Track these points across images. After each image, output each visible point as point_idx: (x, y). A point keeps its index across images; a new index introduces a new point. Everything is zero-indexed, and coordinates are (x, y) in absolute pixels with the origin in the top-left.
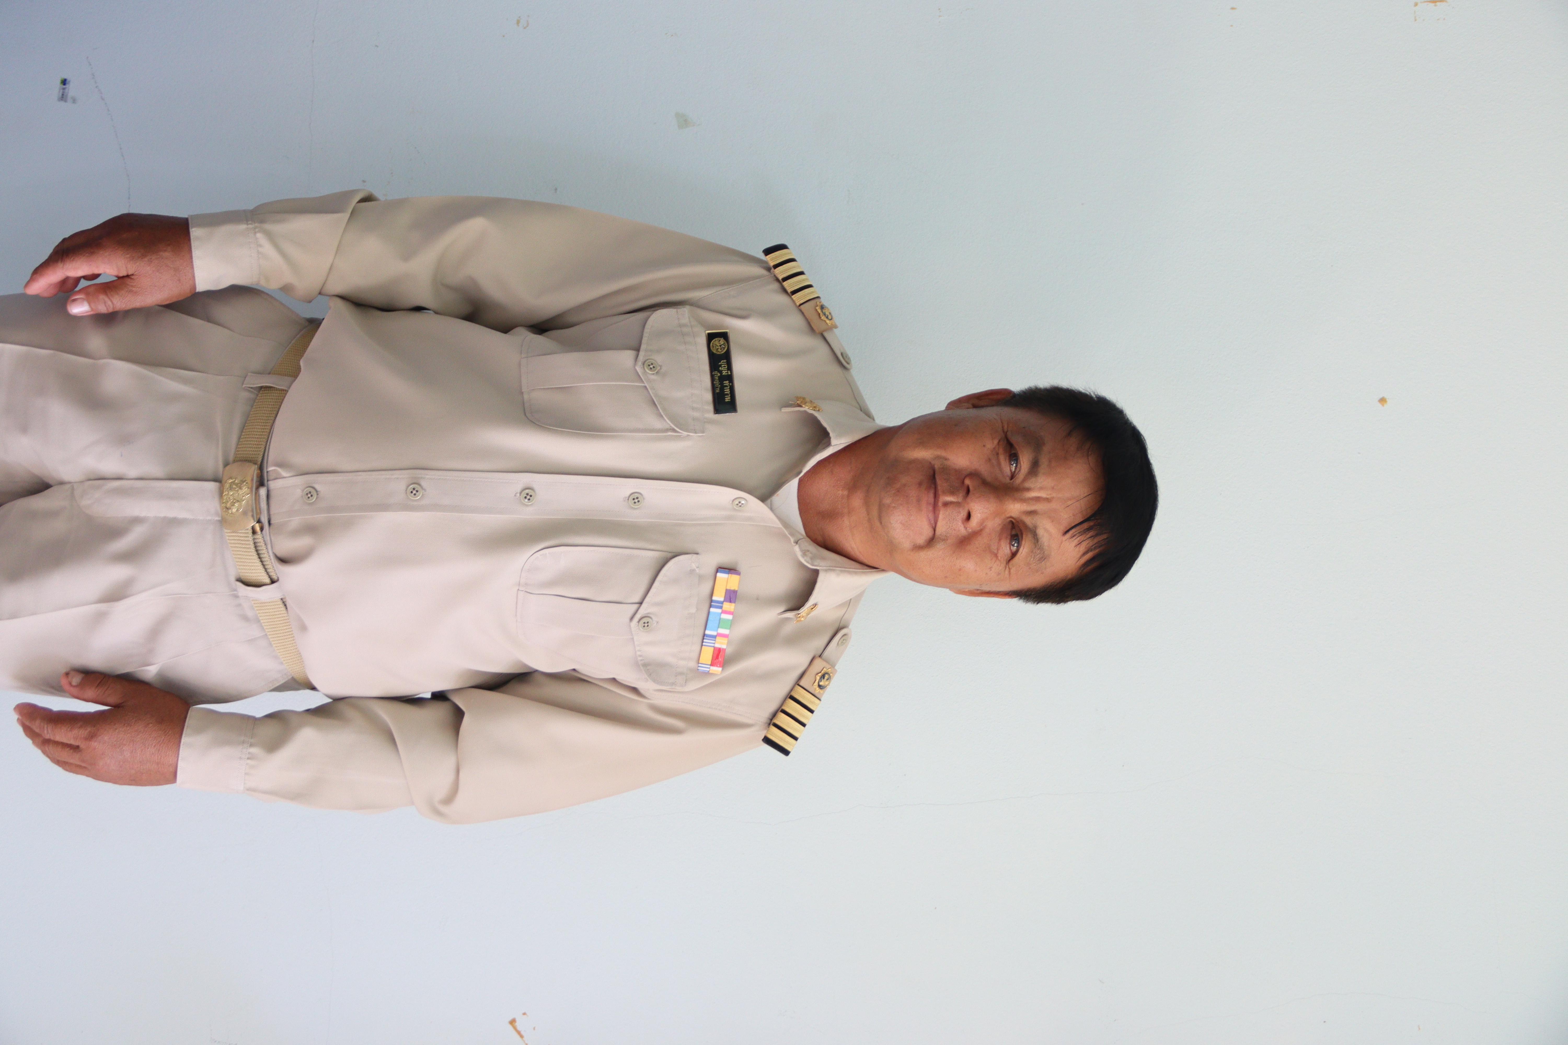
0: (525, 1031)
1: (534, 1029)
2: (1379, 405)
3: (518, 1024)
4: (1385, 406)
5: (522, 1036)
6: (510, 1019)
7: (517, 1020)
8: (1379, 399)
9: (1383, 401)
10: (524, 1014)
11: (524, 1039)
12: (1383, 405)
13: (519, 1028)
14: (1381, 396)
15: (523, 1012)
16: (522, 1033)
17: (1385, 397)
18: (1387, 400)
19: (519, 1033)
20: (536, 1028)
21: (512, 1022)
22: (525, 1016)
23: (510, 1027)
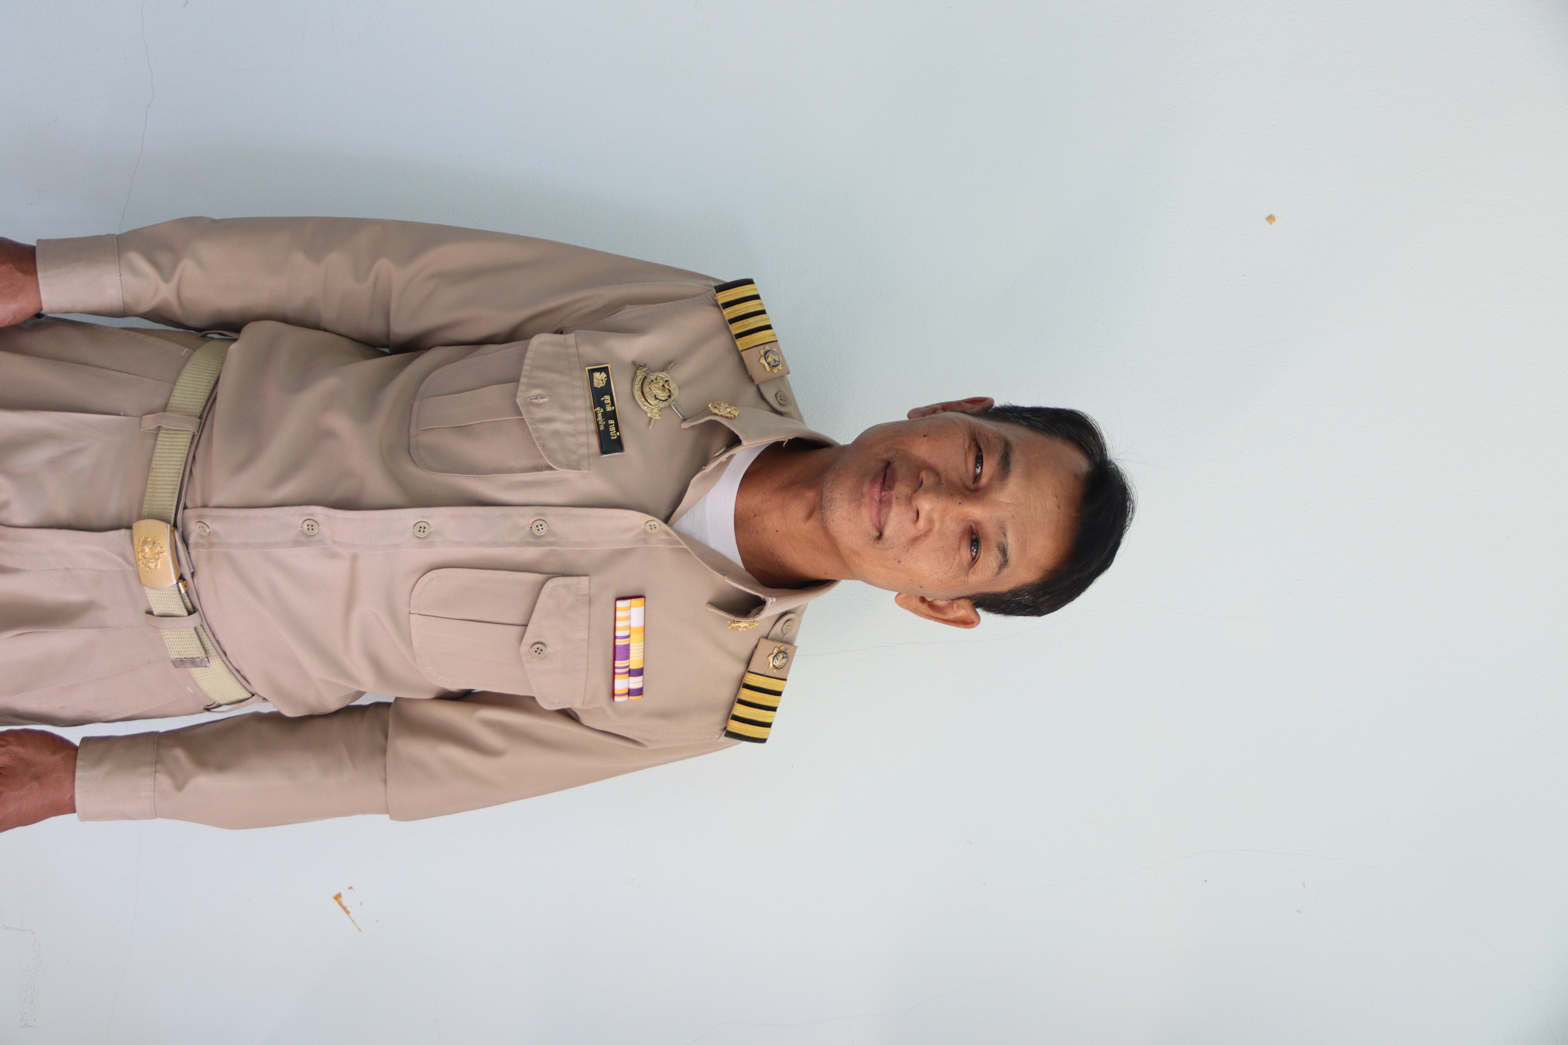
0: (351, 906)
1: (361, 904)
2: (1267, 223)
3: (344, 900)
4: (1274, 224)
5: (348, 912)
6: (335, 894)
7: (342, 894)
8: (1267, 216)
9: (1271, 218)
10: (351, 888)
11: (350, 915)
12: (1271, 223)
13: (345, 904)
14: (1269, 214)
15: (350, 886)
16: (349, 909)
17: (1274, 214)
18: (1276, 217)
19: (345, 908)
20: (363, 904)
21: (338, 897)
22: (351, 890)
23: (335, 903)
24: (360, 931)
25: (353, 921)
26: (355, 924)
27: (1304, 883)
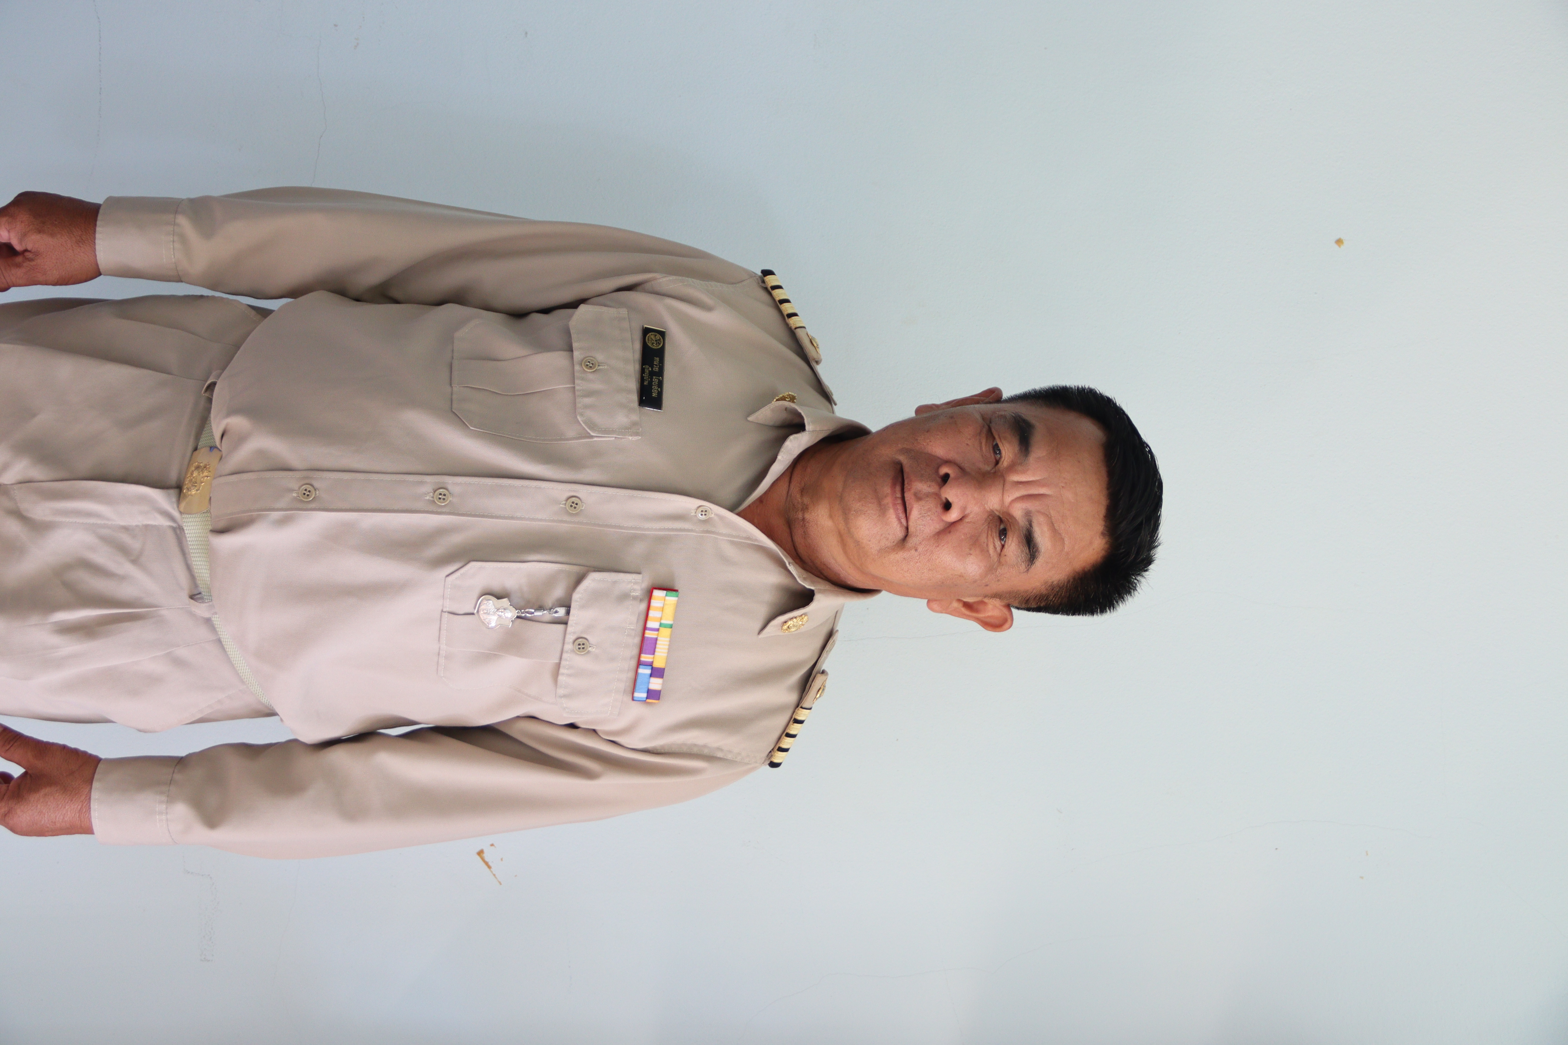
0: (493, 862)
1: (502, 860)
2: (1336, 246)
3: (486, 856)
4: (1342, 247)
5: (489, 867)
6: (478, 850)
7: (485, 851)
8: (1335, 240)
9: (1339, 242)
10: (492, 845)
11: (492, 869)
12: (1339, 246)
13: (487, 860)
14: (1337, 238)
15: (491, 843)
16: (490, 864)
17: (1342, 238)
18: (1344, 241)
19: (487, 864)
20: (503, 859)
21: (480, 853)
22: (493, 847)
23: (478, 858)
24: (501, 884)
25: (494, 875)
26: (496, 878)
27: (1367, 852)
